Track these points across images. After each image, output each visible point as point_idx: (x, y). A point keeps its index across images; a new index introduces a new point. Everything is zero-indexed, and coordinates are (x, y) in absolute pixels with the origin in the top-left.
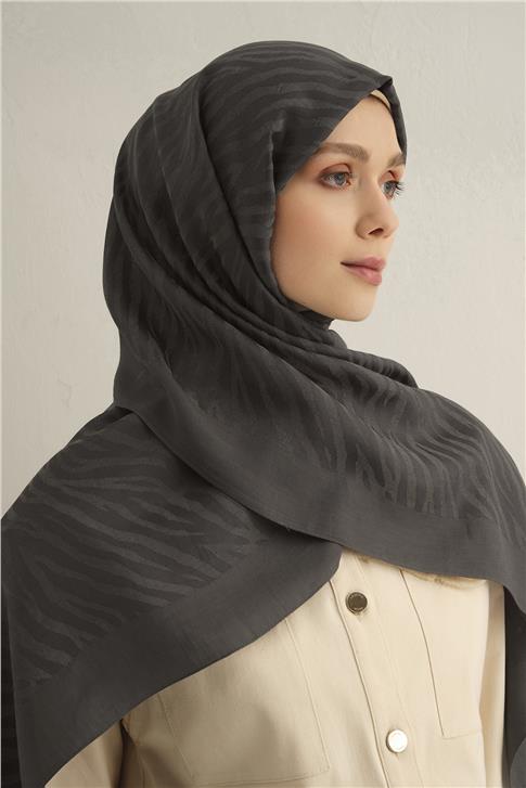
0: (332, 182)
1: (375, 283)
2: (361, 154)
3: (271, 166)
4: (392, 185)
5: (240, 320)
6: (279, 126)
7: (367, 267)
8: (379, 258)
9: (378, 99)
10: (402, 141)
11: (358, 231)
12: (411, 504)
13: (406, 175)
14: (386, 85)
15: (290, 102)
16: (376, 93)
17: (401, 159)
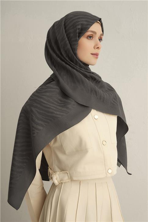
0: (89, 38)
1: (97, 58)
2: (95, 33)
3: (78, 34)
4: (100, 39)
5: (71, 65)
6: (80, 27)
7: (95, 55)
8: (98, 53)
9: (99, 23)
10: (103, 31)
11: (94, 48)
12: (102, 100)
13: (103, 38)
14: (100, 20)
15: (82, 22)
16: (98, 21)
17: (103, 35)
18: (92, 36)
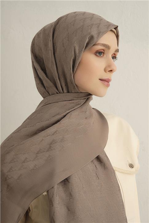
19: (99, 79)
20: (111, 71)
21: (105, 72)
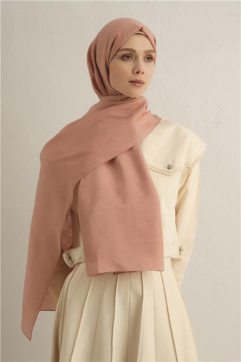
18: (130, 55)
19: (129, 81)
20: (138, 72)
21: (133, 75)
